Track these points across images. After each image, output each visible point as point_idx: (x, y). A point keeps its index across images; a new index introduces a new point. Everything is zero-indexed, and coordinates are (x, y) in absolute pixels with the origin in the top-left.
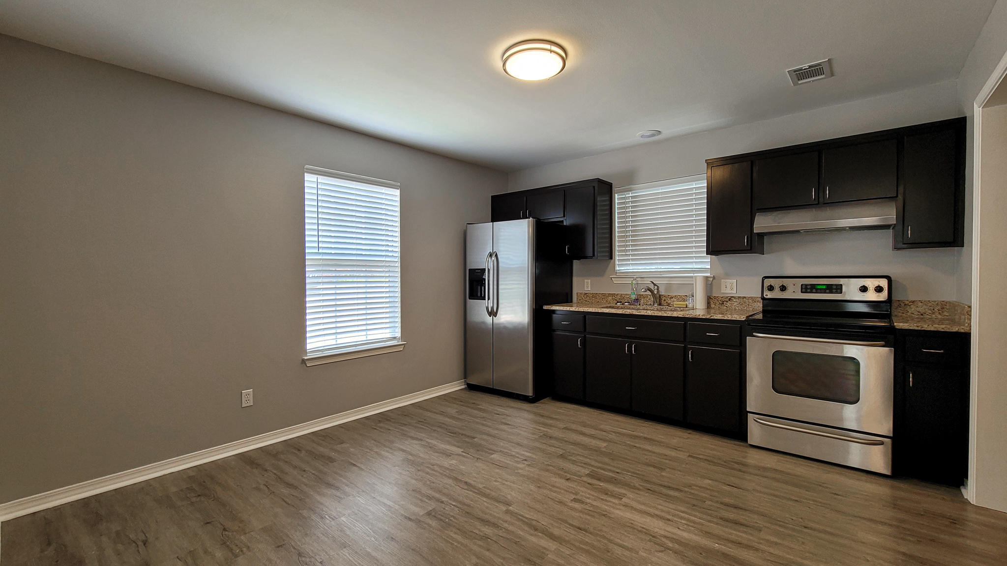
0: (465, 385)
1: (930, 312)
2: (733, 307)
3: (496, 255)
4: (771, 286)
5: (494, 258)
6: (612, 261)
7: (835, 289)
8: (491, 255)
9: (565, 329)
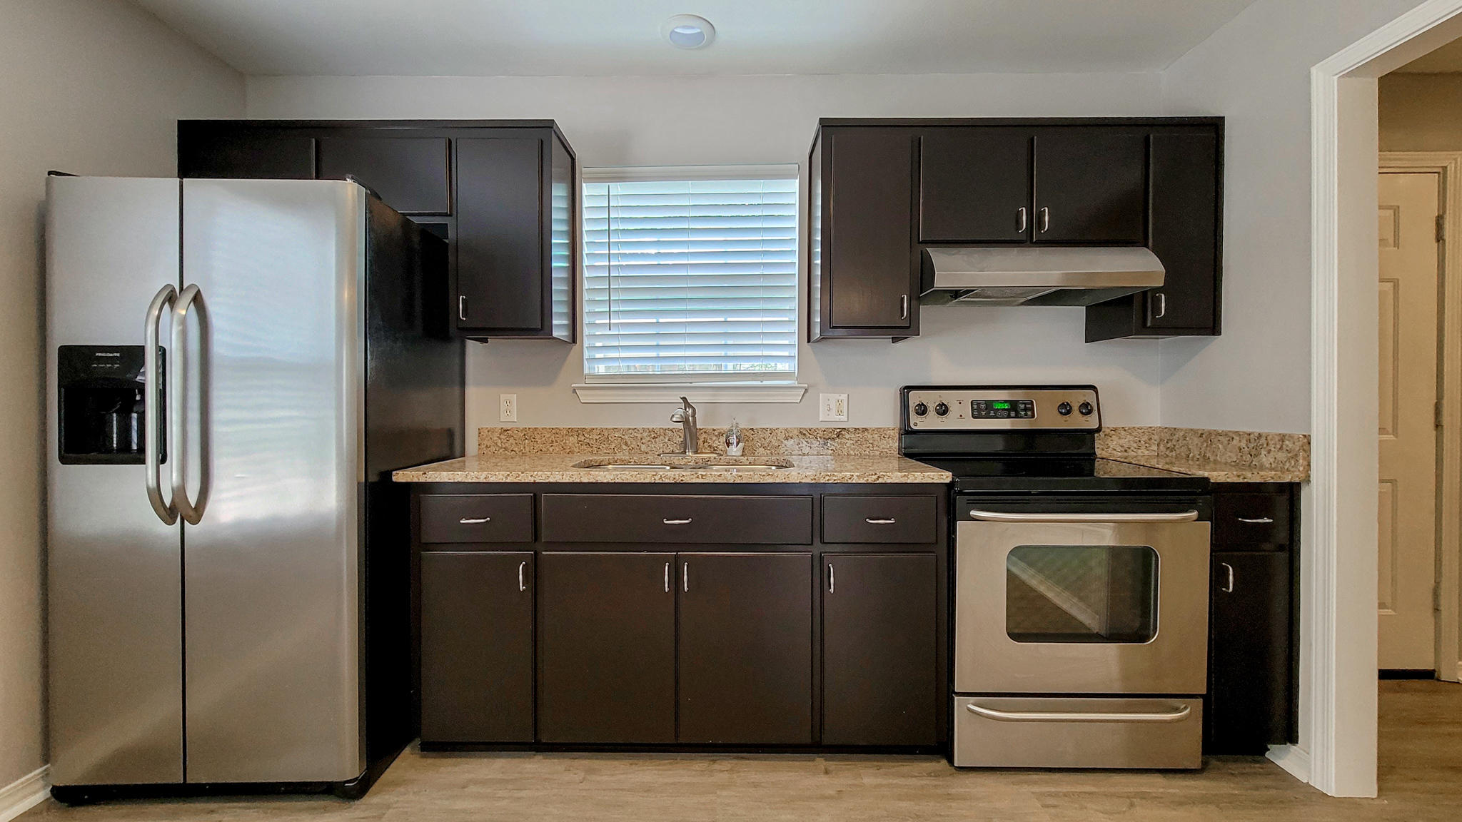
0: (45, 787)
1: (1135, 445)
2: (845, 452)
3: (198, 300)
4: (921, 405)
5: (184, 308)
6: (576, 347)
7: (1022, 410)
8: (171, 299)
9: (474, 539)
